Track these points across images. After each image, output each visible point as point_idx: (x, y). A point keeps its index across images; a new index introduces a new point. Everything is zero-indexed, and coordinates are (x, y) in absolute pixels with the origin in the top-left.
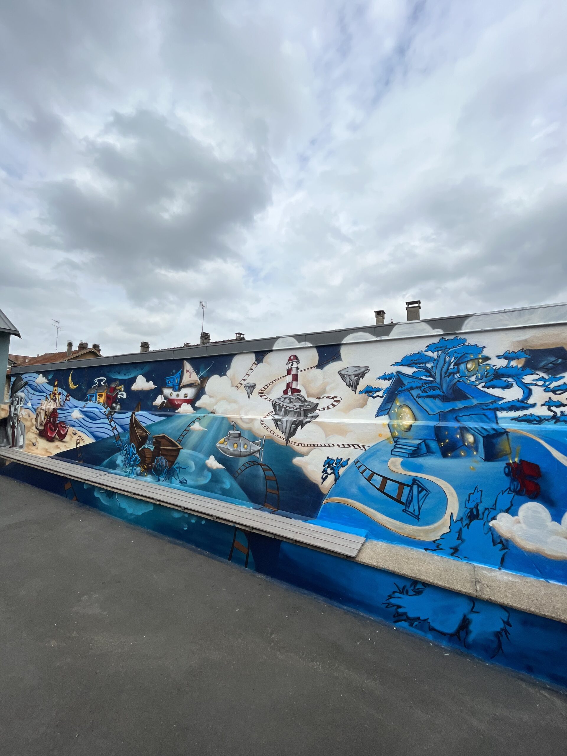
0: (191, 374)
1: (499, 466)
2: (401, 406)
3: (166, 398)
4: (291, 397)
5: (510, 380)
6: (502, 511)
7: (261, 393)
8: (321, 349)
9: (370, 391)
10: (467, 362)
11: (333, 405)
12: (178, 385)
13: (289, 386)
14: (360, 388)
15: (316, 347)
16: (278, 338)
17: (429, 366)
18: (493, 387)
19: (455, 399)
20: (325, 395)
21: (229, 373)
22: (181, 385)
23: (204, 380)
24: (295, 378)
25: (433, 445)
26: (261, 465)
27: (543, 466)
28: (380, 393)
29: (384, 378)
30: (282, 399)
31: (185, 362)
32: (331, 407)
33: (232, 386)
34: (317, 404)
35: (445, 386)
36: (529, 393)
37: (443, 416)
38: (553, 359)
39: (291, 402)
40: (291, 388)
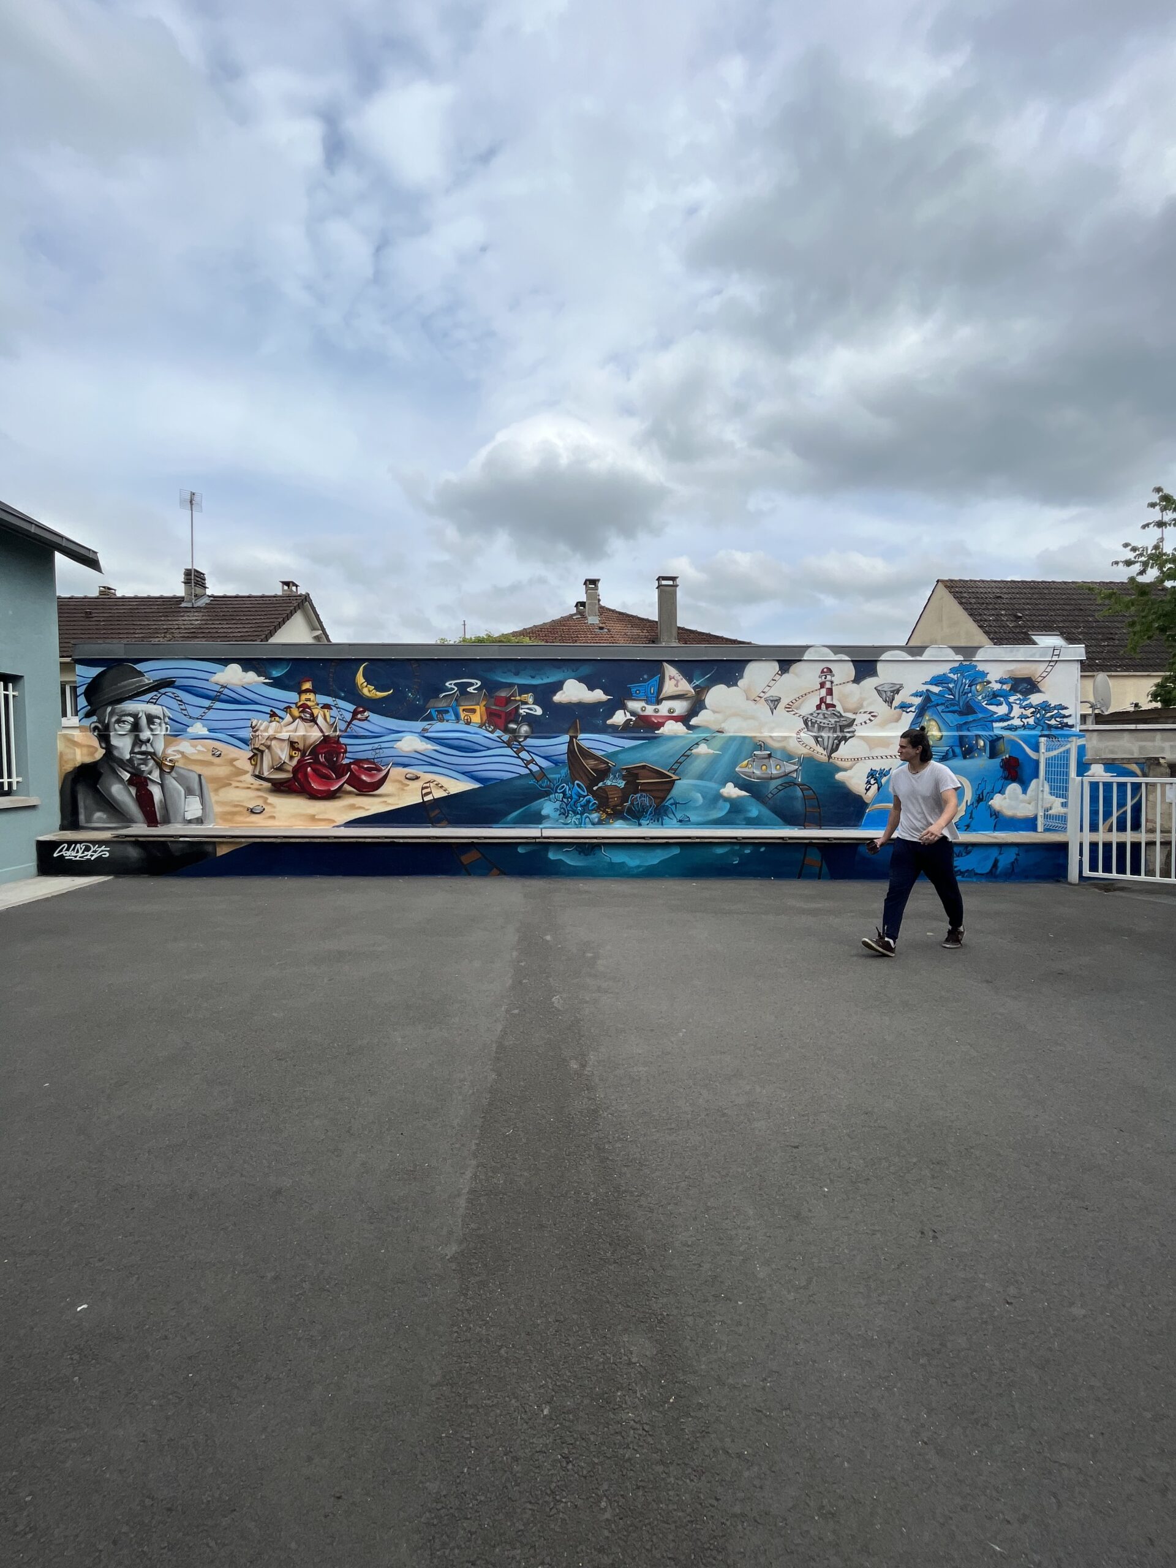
0: (677, 682)
1: (997, 761)
2: (929, 720)
3: (633, 714)
4: (826, 712)
5: (1002, 699)
6: (997, 793)
7: (789, 708)
8: (857, 663)
9: (904, 707)
10: (977, 684)
11: (870, 720)
12: (655, 695)
13: (822, 700)
14: (896, 703)
15: (852, 661)
16: (808, 647)
17: (951, 686)
18: (991, 704)
19: (967, 714)
20: (862, 711)
21: (740, 683)
22: (661, 697)
23: (701, 691)
24: (830, 692)
25: (958, 750)
26: (799, 785)
27: (1021, 758)
28: (913, 709)
29: (916, 695)
30: (815, 715)
31: (665, 664)
32: (868, 721)
33: (747, 699)
34: (854, 720)
35: (961, 704)
36: (1011, 709)
37: (959, 727)
38: (1025, 685)
39: (825, 718)
40: (825, 703)
